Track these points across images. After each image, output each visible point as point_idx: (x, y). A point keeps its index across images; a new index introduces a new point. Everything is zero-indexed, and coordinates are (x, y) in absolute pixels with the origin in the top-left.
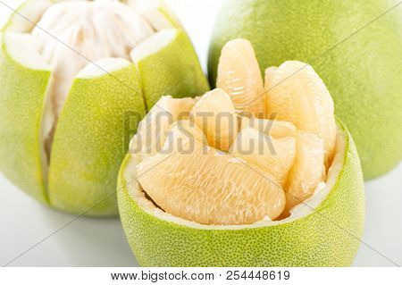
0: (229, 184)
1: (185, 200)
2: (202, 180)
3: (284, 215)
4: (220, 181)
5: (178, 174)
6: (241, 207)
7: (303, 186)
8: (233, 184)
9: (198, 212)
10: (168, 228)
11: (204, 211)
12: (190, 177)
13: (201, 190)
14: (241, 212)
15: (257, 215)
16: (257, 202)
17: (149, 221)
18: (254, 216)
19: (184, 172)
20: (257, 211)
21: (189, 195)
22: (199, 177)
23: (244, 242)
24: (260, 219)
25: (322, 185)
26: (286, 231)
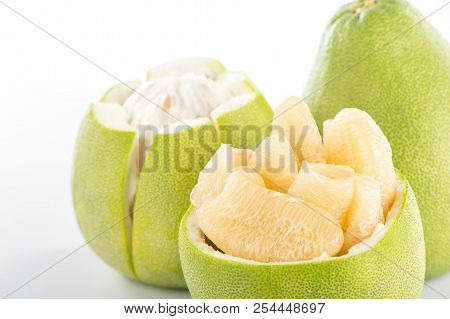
0: (287, 222)
1: (245, 239)
2: (260, 220)
3: (343, 252)
4: (278, 220)
5: (237, 216)
6: (300, 243)
7: (360, 225)
8: (292, 222)
9: (257, 250)
10: (228, 267)
11: (264, 249)
12: (249, 218)
13: (260, 230)
14: (300, 248)
15: (315, 250)
16: (316, 238)
17: (208, 261)
18: (312, 252)
19: (243, 214)
20: (315, 247)
21: (248, 234)
22: (258, 218)
23: (302, 277)
24: (319, 255)
25: (380, 226)
26: (344, 266)
